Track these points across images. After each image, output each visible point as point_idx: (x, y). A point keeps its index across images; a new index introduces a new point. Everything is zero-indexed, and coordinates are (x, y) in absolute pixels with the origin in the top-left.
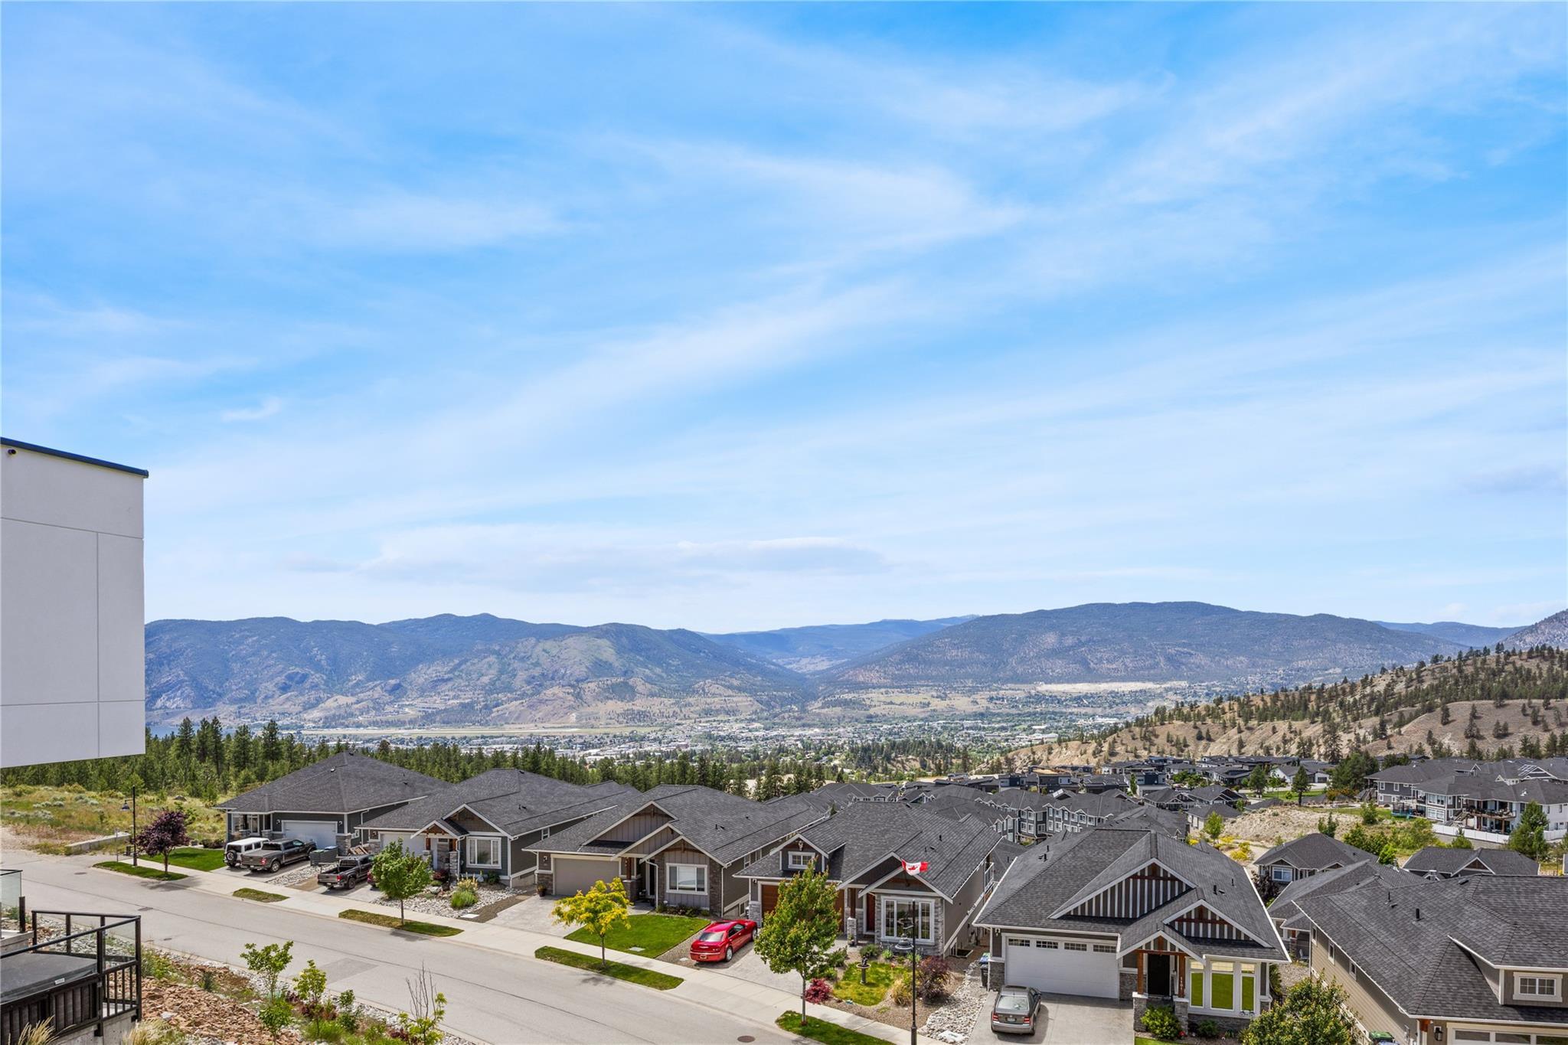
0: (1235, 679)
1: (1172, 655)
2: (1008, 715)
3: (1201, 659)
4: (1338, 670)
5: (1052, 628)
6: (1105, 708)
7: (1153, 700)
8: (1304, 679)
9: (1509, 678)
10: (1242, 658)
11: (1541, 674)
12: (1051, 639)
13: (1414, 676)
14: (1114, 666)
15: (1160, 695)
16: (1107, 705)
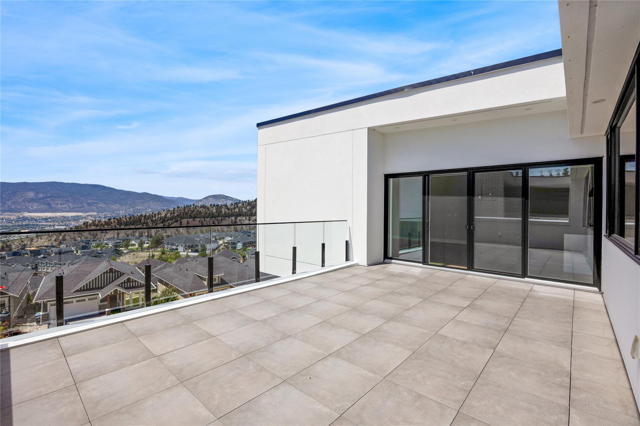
0: (115, 212)
1: (90, 203)
2: (6, 226)
3: (102, 205)
4: (150, 210)
5: (32, 190)
6: (60, 223)
7: (82, 219)
8: (139, 212)
9: (196, 213)
10: (118, 205)
11: (203, 212)
12: (31, 194)
13: (172, 212)
14: (64, 206)
15: (85, 218)
16: (60, 221)
